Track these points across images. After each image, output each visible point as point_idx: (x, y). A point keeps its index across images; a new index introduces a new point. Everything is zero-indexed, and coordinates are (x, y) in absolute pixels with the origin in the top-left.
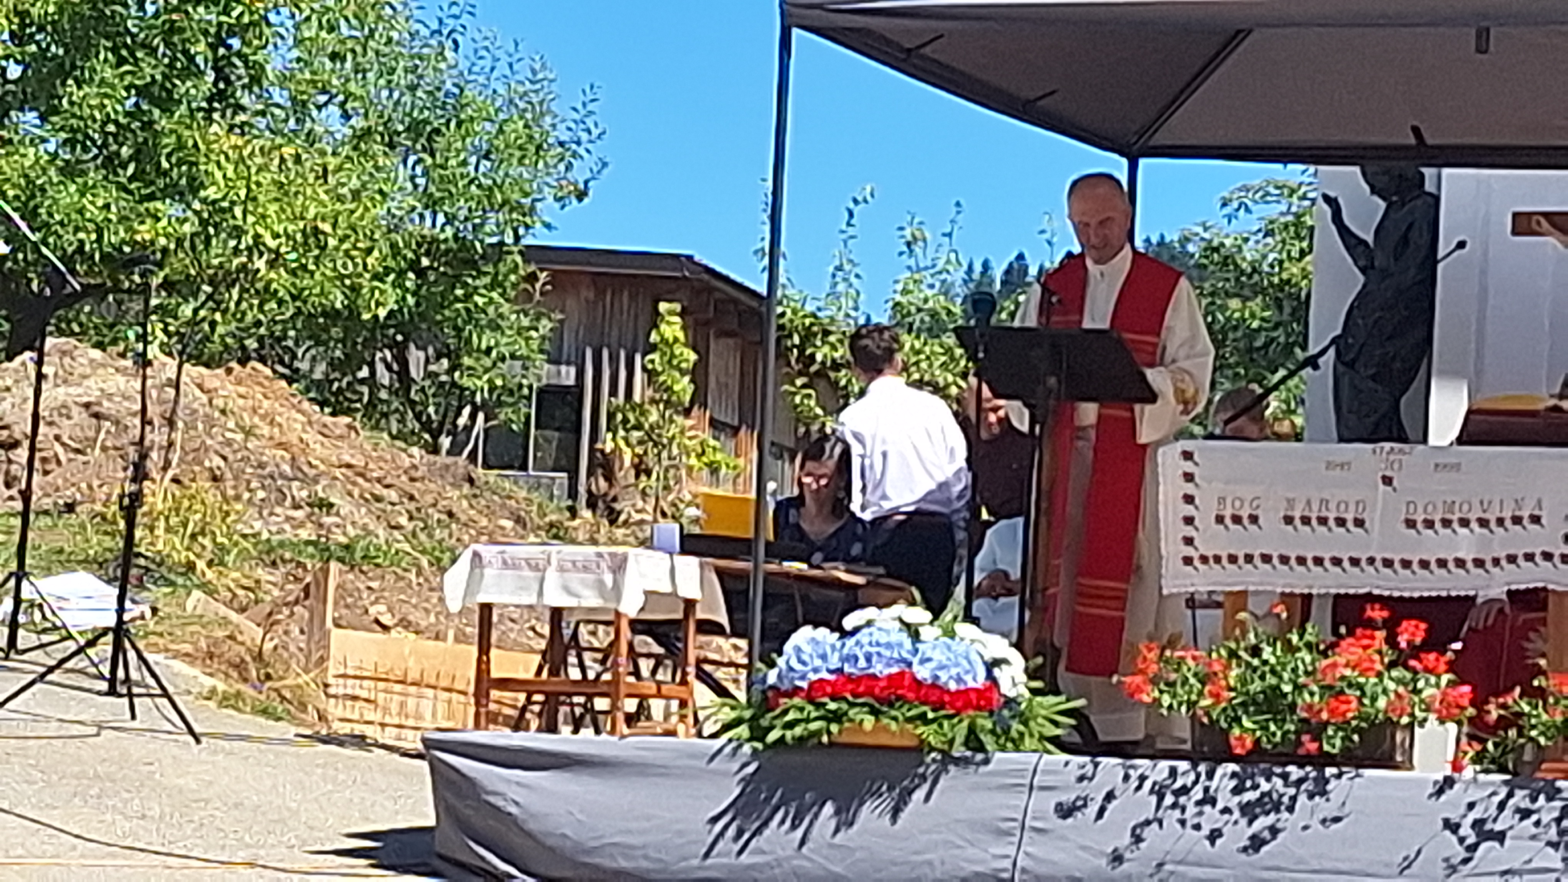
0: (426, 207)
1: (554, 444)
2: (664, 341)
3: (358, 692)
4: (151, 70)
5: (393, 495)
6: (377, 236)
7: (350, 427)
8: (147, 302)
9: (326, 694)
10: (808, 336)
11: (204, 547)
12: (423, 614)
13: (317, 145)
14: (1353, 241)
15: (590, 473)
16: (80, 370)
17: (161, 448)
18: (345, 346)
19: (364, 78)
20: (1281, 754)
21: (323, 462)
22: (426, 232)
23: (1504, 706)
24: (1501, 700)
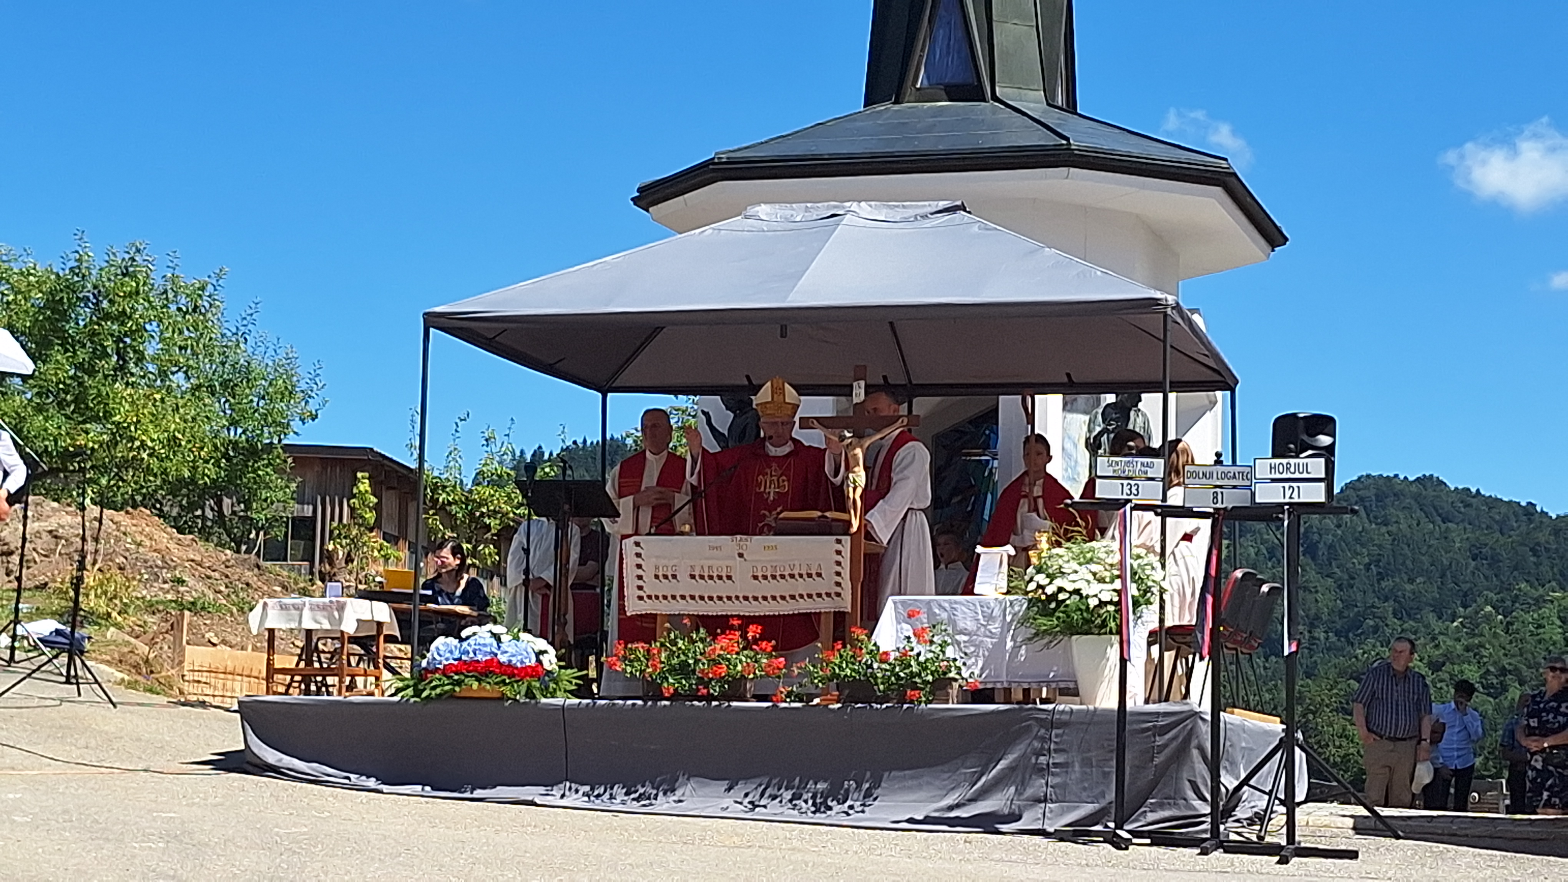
0: (231, 424)
1: (302, 548)
2: (360, 491)
3: (200, 679)
4: (82, 355)
5: (217, 575)
6: (206, 440)
7: (193, 540)
8: (84, 476)
9: (184, 681)
10: (435, 488)
11: (116, 605)
12: (234, 637)
13: (173, 394)
14: (717, 434)
15: (321, 561)
16: (47, 513)
17: (91, 553)
18: (189, 498)
19: (197, 358)
20: (689, 695)
21: (178, 558)
22: (232, 437)
23: (800, 668)
24: (799, 665)
